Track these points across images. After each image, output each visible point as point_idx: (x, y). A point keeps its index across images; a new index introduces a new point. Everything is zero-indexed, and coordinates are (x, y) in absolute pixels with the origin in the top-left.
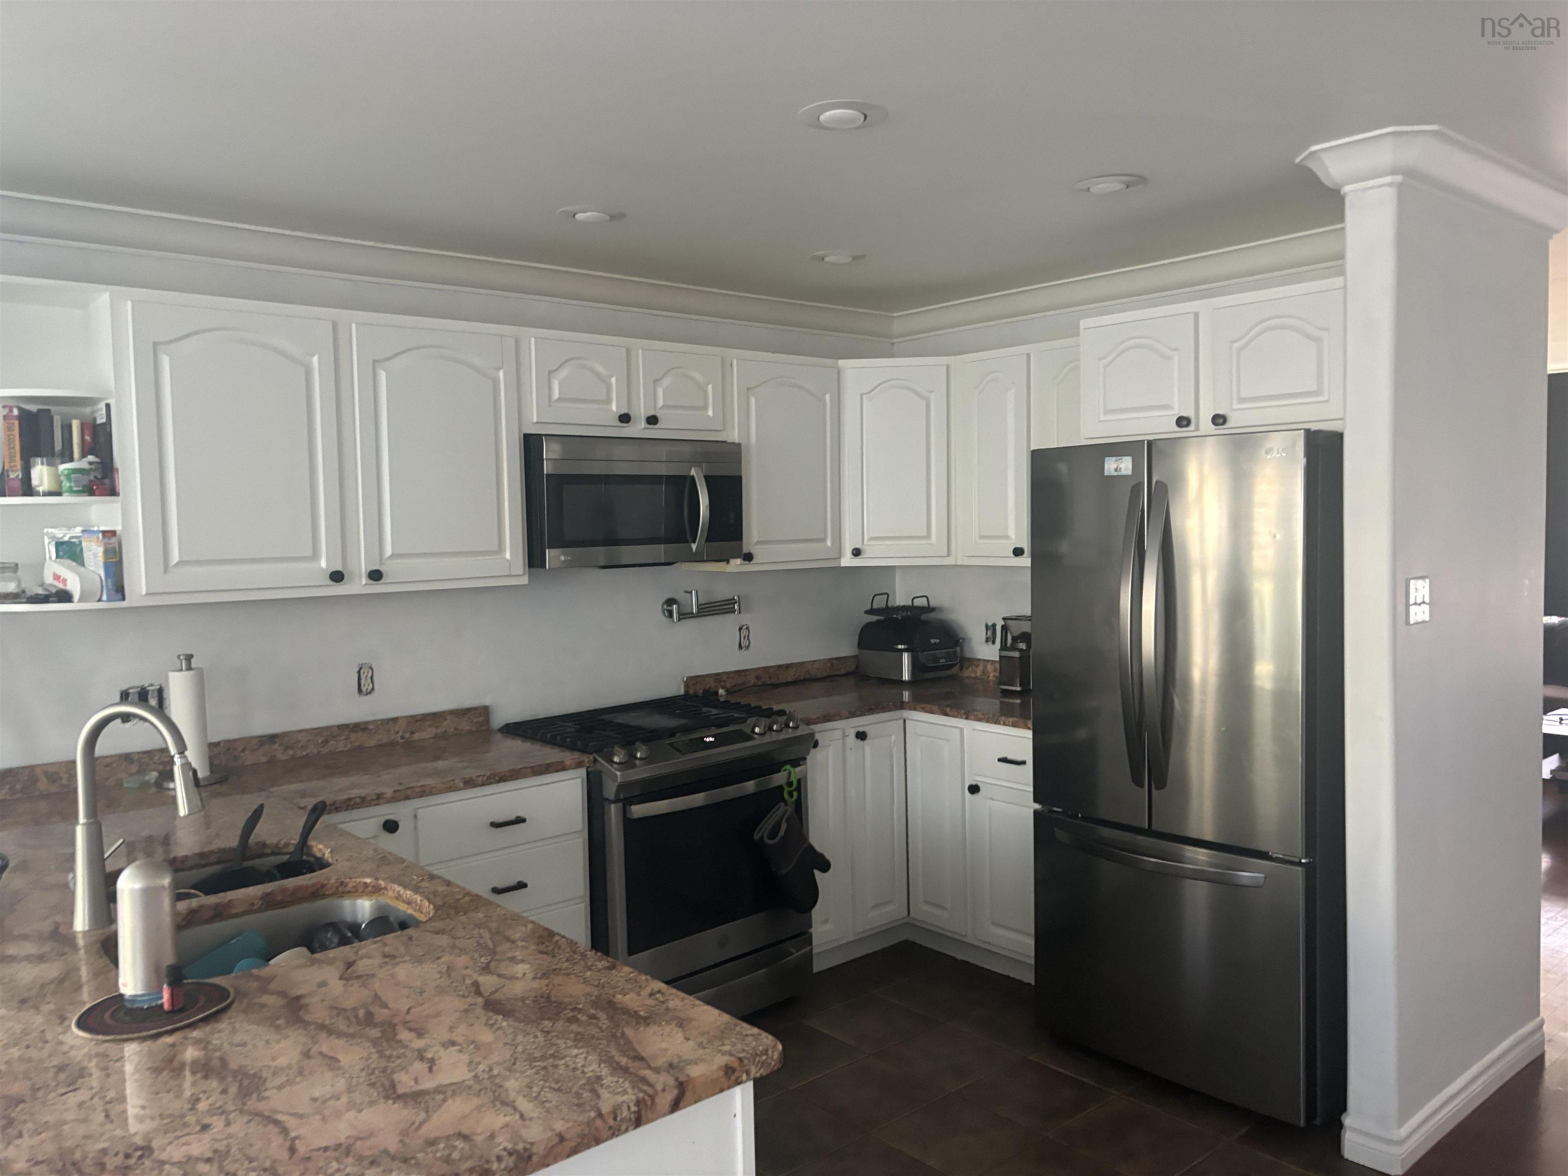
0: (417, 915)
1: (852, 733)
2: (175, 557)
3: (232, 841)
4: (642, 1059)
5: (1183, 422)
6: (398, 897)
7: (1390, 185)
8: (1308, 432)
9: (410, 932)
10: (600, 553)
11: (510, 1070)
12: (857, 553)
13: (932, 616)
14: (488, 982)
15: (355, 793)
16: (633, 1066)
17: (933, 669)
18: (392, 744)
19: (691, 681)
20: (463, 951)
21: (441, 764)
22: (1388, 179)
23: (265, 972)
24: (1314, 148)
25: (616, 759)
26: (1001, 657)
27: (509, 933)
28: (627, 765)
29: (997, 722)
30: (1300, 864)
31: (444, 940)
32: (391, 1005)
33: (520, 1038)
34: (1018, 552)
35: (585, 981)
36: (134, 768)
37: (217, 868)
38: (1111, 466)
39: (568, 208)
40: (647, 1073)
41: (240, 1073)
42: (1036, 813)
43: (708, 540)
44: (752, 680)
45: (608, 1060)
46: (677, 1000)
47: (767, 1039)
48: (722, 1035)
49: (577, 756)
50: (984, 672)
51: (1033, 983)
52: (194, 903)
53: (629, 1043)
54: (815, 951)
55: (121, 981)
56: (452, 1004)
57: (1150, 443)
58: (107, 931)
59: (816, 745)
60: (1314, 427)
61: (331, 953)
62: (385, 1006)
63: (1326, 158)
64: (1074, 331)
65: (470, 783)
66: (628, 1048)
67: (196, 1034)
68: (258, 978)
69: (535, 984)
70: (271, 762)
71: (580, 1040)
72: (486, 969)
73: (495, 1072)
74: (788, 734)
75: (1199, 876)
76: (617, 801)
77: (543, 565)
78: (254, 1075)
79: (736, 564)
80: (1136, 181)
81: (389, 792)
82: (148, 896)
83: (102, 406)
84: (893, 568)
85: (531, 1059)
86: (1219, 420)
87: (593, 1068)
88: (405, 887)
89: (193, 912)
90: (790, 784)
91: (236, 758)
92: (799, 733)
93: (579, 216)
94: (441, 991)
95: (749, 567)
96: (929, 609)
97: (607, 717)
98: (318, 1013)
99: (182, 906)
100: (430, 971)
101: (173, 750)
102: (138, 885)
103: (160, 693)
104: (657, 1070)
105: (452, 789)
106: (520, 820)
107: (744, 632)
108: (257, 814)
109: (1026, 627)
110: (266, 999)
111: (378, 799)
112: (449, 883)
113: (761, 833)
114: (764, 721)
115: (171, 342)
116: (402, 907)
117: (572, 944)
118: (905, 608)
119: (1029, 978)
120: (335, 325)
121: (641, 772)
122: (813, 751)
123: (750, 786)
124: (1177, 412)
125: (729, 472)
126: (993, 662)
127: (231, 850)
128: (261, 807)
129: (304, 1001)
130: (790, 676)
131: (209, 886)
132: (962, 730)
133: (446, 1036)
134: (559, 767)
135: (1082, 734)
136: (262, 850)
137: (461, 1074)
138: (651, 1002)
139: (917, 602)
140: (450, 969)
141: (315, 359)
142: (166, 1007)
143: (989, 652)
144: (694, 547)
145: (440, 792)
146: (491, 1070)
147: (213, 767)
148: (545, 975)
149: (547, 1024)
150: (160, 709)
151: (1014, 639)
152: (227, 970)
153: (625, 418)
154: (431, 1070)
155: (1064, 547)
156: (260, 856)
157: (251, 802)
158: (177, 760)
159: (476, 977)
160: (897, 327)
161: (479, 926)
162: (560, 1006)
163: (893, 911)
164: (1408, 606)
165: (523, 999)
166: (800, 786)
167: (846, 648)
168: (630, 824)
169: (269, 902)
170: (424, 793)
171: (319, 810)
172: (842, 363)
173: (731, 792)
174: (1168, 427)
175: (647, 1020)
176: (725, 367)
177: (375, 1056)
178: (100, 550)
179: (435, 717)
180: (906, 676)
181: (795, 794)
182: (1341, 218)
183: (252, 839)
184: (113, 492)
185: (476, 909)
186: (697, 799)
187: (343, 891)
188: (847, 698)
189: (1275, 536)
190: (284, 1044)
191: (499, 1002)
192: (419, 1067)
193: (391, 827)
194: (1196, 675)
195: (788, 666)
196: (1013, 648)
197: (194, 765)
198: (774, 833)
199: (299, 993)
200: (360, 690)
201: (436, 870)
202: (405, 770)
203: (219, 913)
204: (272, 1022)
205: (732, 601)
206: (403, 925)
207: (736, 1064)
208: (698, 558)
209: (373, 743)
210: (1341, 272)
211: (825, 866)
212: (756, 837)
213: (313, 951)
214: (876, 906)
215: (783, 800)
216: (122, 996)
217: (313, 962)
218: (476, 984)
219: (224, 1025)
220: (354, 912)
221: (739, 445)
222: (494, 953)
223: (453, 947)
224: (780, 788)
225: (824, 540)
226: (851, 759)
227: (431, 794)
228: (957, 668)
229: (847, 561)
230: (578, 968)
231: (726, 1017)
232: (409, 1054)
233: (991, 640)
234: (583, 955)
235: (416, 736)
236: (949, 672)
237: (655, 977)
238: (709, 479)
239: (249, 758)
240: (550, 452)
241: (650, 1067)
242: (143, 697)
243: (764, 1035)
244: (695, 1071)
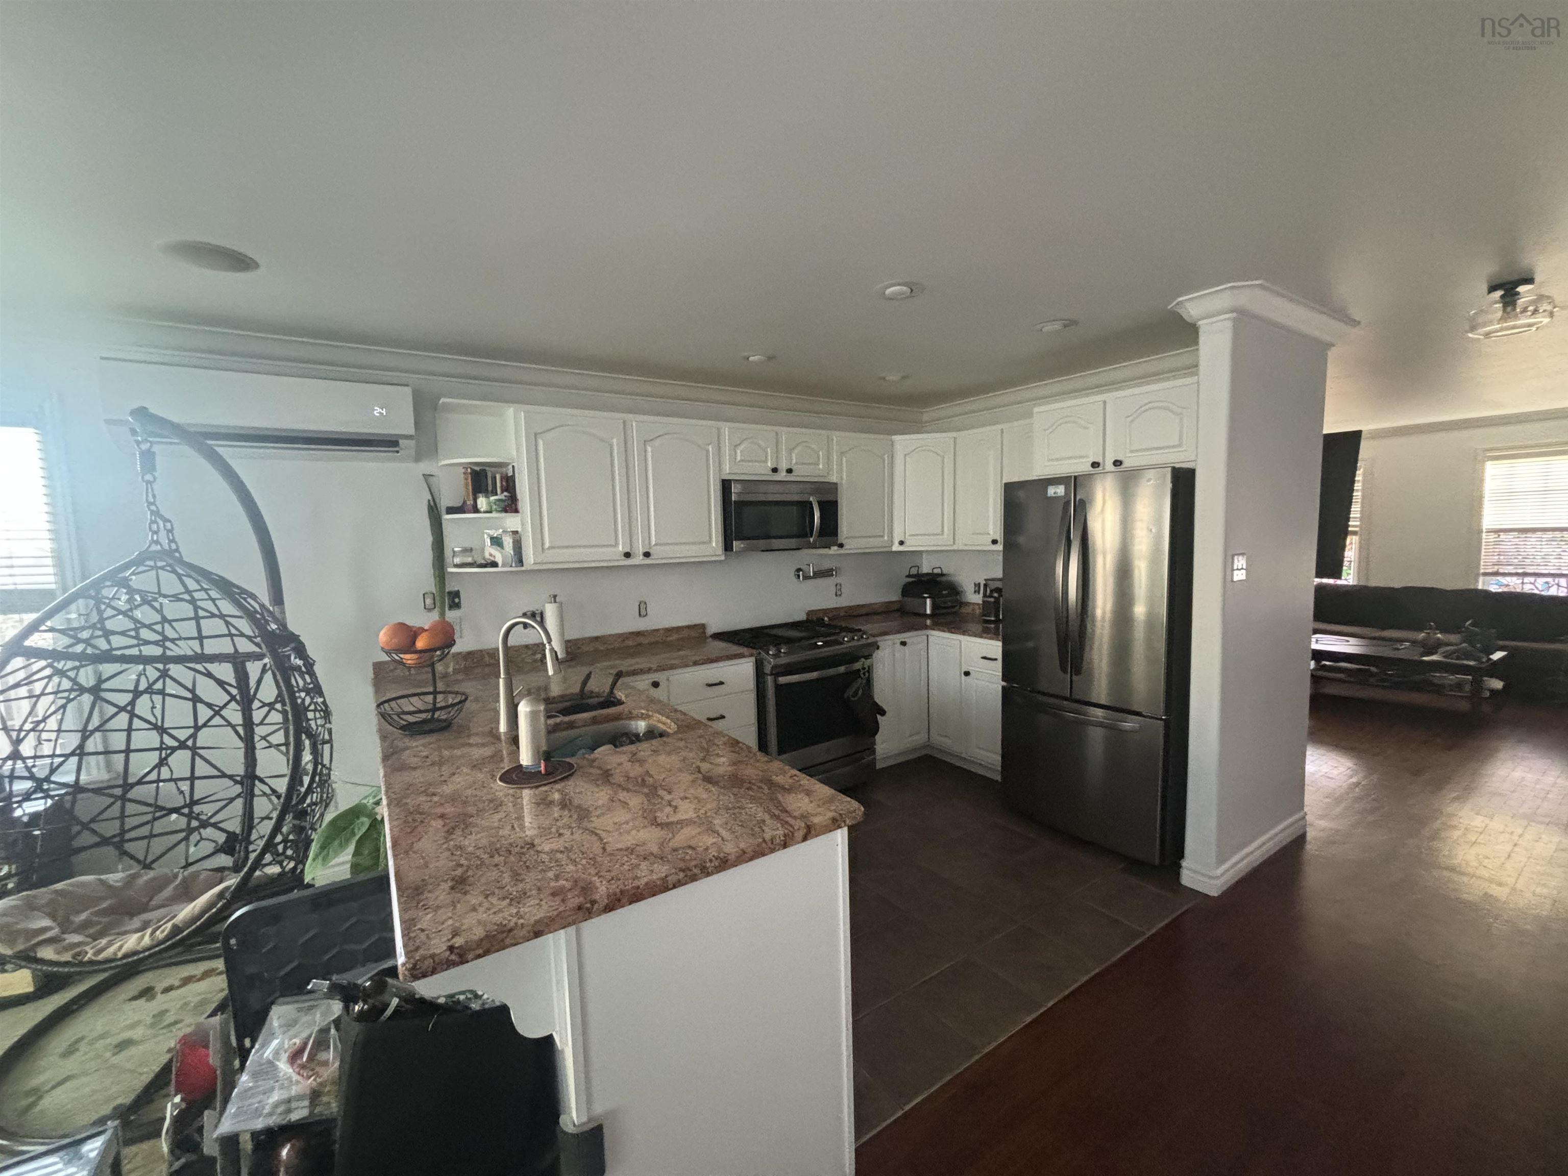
0: (669, 730)
1: (898, 642)
2: (547, 545)
3: (576, 689)
4: (787, 811)
5: (1095, 465)
6: (659, 721)
7: (1228, 319)
8: (1174, 469)
9: (665, 739)
10: (762, 543)
11: (716, 813)
12: (901, 543)
13: (943, 579)
14: (705, 766)
15: (637, 667)
16: (783, 816)
17: (945, 608)
18: (657, 643)
19: (809, 613)
20: (691, 750)
21: (681, 653)
22: (1227, 316)
23: (593, 756)
24: (1180, 299)
25: (771, 653)
26: (983, 601)
27: (716, 741)
28: (775, 656)
29: (981, 637)
30: (1161, 719)
31: (682, 744)
32: (655, 777)
33: (721, 797)
34: (994, 542)
35: (757, 768)
36: (530, 652)
37: (568, 704)
38: (1052, 491)
39: (746, 354)
40: (789, 819)
41: (579, 807)
42: (1003, 687)
43: (819, 536)
44: (842, 614)
45: (769, 811)
46: (806, 781)
47: (855, 804)
48: (831, 800)
49: (751, 651)
50: (973, 610)
51: (1000, 780)
52: (558, 720)
53: (779, 802)
54: (878, 758)
55: (521, 758)
56: (686, 777)
57: (1075, 477)
58: (514, 732)
59: (878, 648)
60: (1177, 466)
61: (624, 748)
62: (651, 776)
63: (1187, 305)
64: (1030, 415)
65: (696, 663)
66: (779, 805)
67: (558, 786)
68: (588, 760)
69: (730, 769)
70: (596, 650)
71: (753, 799)
72: (703, 760)
73: (709, 814)
74: (863, 642)
75: (1100, 725)
76: (772, 674)
77: (732, 550)
78: (586, 809)
79: (834, 550)
80: (1070, 323)
81: (654, 666)
82: (533, 715)
83: (511, 467)
84: (921, 552)
85: (728, 809)
86: (1117, 463)
87: (761, 815)
88: (663, 715)
89: (556, 725)
90: (864, 669)
91: (579, 648)
92: (869, 641)
93: (751, 359)
94: (680, 770)
95: (842, 551)
96: (942, 575)
97: (765, 631)
98: (618, 778)
99: (551, 722)
100: (673, 760)
101: (545, 642)
102: (528, 709)
103: (542, 615)
104: (795, 818)
105: (687, 666)
106: (721, 683)
107: (838, 587)
108: (588, 677)
109: (999, 585)
110: (592, 770)
111: (649, 670)
112: (685, 714)
113: (850, 692)
114: (850, 635)
115: (544, 432)
116: (661, 726)
117: (749, 748)
118: (928, 574)
119: (998, 778)
120: (624, 422)
121: (783, 660)
122: (876, 652)
123: (842, 669)
124: (1092, 460)
125: (831, 498)
126: (978, 604)
127: (576, 694)
128: (591, 673)
129: (610, 772)
130: (863, 611)
131: (565, 712)
132: (960, 642)
133: (682, 795)
134: (741, 656)
135: (1030, 644)
136: (592, 695)
137: (691, 814)
138: (790, 781)
139: (936, 571)
140: (684, 760)
141: (615, 440)
142: (543, 772)
143: (977, 599)
144: (811, 540)
145: (681, 667)
146: (706, 812)
147: (568, 653)
148: (735, 764)
149: (735, 790)
150: (542, 623)
151: (991, 591)
152: (573, 755)
153: (775, 470)
154: (675, 812)
155: (1021, 540)
156: (591, 697)
157: (585, 670)
158: (547, 646)
159: (698, 763)
160: (925, 417)
161: (700, 737)
162: (743, 781)
163: (920, 739)
164: (1233, 570)
165: (723, 776)
166: (870, 670)
167: (895, 596)
168: (778, 688)
169: (594, 721)
170: (672, 667)
171: (619, 675)
172: (894, 437)
173: (832, 672)
174: (1085, 467)
175: (789, 790)
176: (829, 440)
177: (646, 802)
178: (511, 541)
179: (678, 629)
180: (928, 612)
181: (867, 674)
182: (1195, 341)
183: (587, 689)
184: (516, 511)
185: (699, 728)
186: (814, 675)
187: (630, 717)
188: (894, 624)
189: (1151, 530)
190: (602, 794)
191: (711, 778)
192: (668, 810)
193: (656, 685)
194: (1099, 613)
195: (863, 606)
196: (991, 596)
197: (556, 649)
198: (856, 693)
199: (609, 767)
200: (640, 615)
201: (680, 708)
202: (664, 656)
203: (571, 726)
204: (595, 782)
205: (832, 570)
206: (661, 735)
207: (838, 818)
208: (813, 546)
209: (647, 642)
210: (1196, 373)
211: (883, 712)
212: (846, 695)
213: (616, 746)
214: (910, 736)
215: (860, 677)
216: (521, 765)
217: (616, 752)
218: (698, 767)
219: (571, 782)
220: (637, 728)
221: (836, 484)
222: (708, 751)
223: (687, 747)
224: (859, 670)
225: (882, 536)
226: (897, 655)
227: (676, 668)
228: (957, 608)
229: (896, 547)
230: (752, 761)
231: (833, 791)
232: (664, 803)
233: (977, 591)
234: (755, 754)
235: (669, 639)
236: (954, 610)
237: (793, 767)
238: (820, 504)
239: (585, 648)
240: (735, 489)
241: (791, 816)
242: (533, 616)
243: (853, 801)
244: (816, 820)
